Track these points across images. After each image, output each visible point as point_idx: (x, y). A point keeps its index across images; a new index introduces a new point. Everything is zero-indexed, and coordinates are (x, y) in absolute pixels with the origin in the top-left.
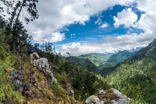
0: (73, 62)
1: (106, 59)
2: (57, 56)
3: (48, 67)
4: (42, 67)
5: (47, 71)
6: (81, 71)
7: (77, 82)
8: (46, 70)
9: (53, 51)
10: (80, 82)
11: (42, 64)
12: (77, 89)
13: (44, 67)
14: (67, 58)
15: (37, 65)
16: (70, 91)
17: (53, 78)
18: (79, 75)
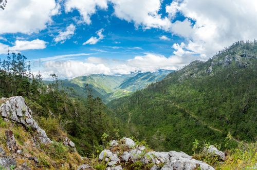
0: (63, 91)
1: (116, 83)
2: (34, 81)
3: (27, 114)
4: (18, 116)
5: (29, 120)
6: (77, 105)
7: (75, 125)
8: (25, 120)
9: (27, 72)
10: (79, 125)
11: (17, 109)
12: (76, 137)
13: (21, 114)
14: (52, 85)
15: (8, 113)
16: (69, 144)
17: (39, 130)
18: (74, 112)
